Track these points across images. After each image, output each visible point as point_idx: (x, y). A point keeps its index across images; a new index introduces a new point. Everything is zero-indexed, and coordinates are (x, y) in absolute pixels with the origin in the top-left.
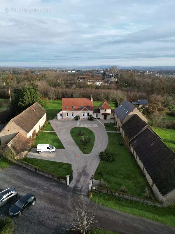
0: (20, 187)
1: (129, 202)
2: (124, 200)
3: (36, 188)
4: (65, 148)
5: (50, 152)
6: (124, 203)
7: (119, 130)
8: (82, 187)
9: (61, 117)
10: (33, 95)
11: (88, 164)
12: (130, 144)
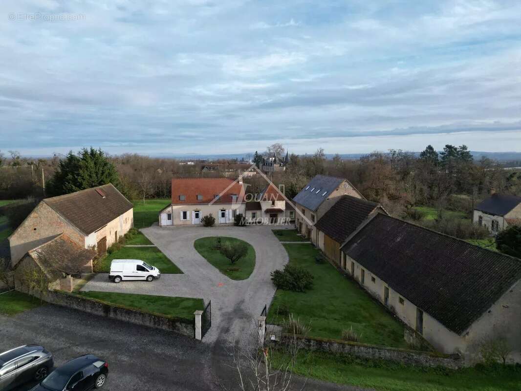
0: (59, 350)
1: (371, 363)
2: (358, 361)
3: (107, 351)
4: (183, 271)
5: (145, 279)
6: (359, 368)
7: (309, 239)
8: (237, 342)
9: (169, 222)
10: (101, 169)
11: (247, 298)
12: (342, 252)
